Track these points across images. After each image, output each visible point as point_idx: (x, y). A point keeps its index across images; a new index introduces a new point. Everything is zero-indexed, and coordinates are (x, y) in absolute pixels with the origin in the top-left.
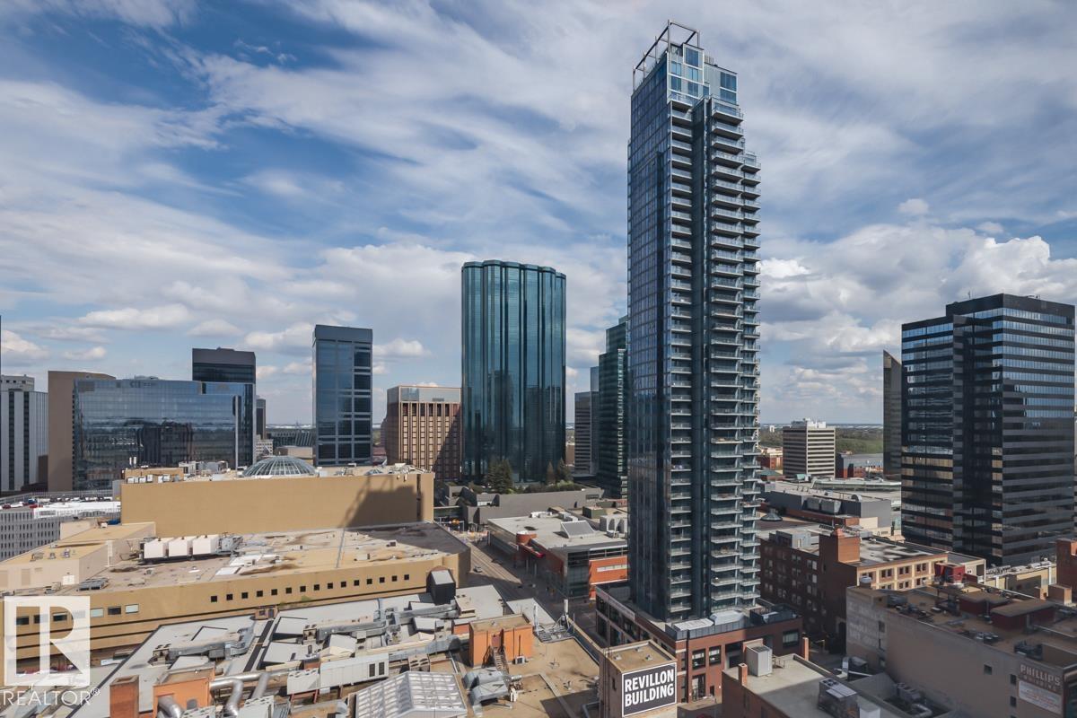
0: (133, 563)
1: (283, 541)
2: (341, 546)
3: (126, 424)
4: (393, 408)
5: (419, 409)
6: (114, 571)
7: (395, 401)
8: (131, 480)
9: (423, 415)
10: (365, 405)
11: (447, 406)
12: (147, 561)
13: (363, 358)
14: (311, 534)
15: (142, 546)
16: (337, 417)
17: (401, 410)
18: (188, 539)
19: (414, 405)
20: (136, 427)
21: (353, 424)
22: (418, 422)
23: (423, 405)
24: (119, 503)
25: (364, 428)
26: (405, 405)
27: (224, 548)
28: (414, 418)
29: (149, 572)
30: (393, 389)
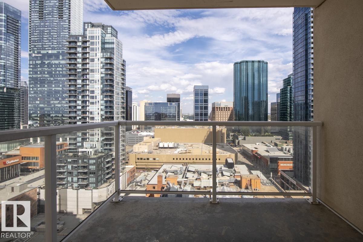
0: (157, 148)
1: (188, 145)
2: (202, 148)
3: (154, 114)
4: (214, 109)
5: (221, 109)
6: (154, 149)
7: (214, 107)
8: (156, 127)
9: (222, 111)
10: (206, 108)
11: (229, 108)
12: (160, 148)
13: (206, 94)
14: (194, 144)
15: (159, 144)
16: (199, 111)
17: (216, 109)
18: (168, 143)
19: (219, 108)
20: (156, 114)
21: (203, 113)
22: (221, 113)
23: (222, 108)
24: (154, 133)
25: (206, 114)
26: (217, 108)
27: (175, 146)
28: (219, 112)
29: (160, 150)
30: (214, 103)
